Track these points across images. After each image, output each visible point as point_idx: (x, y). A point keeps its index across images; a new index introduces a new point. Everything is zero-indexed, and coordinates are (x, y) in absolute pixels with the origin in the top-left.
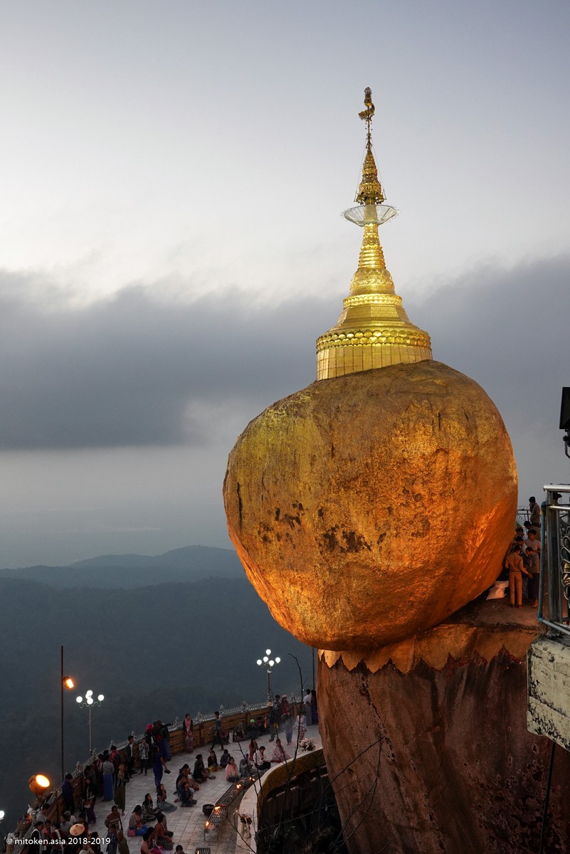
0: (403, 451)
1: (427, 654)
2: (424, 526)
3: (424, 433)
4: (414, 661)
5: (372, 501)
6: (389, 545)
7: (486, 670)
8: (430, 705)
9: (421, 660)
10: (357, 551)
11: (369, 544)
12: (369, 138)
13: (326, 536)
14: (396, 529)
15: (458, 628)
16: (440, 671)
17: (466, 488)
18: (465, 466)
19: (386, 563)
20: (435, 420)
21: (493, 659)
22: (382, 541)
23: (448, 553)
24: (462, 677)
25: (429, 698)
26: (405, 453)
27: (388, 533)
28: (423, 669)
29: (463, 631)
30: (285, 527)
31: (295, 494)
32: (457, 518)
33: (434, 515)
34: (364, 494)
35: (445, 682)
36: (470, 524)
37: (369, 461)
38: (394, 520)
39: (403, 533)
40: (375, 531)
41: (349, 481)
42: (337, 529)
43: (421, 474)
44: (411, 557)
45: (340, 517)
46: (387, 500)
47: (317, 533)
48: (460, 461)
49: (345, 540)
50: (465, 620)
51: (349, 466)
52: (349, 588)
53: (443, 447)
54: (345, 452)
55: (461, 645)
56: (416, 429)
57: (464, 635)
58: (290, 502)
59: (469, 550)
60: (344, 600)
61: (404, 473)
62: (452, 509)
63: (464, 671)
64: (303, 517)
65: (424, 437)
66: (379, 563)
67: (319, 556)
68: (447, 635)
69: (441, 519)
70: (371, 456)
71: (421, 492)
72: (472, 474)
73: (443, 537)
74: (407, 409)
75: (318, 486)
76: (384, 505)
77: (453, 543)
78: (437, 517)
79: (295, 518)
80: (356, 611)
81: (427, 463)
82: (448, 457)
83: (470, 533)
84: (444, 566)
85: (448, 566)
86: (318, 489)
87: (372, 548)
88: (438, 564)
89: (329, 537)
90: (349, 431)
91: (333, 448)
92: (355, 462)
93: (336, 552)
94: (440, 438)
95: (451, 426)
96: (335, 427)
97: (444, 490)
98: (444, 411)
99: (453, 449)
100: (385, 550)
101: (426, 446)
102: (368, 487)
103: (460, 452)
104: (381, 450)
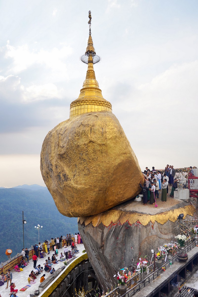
1: (104, 220)
2: (88, 171)
4: (99, 223)
5: (70, 162)
6: (76, 179)
7: (121, 228)
8: (100, 239)
9: (102, 222)
10: (67, 181)
11: (70, 179)
14: (78, 173)
15: (117, 211)
16: (107, 227)
17: (103, 157)
19: (76, 186)
20: (89, 130)
21: (124, 224)
22: (74, 177)
23: (99, 183)
24: (112, 230)
25: (100, 237)
26: (79, 143)
27: (76, 174)
28: (101, 226)
29: (118, 213)
30: (51, 172)
31: (51, 160)
32: (100, 169)
33: (91, 167)
34: (68, 160)
35: (107, 231)
36: (106, 171)
37: (68, 147)
38: (78, 169)
39: (81, 174)
40: (72, 174)
41: (63, 155)
42: (61, 173)
43: (85, 151)
44: (85, 184)
45: (61, 168)
46: (75, 162)
47: (56, 174)
48: (99, 146)
49: (63, 177)
50: (120, 209)
51: (63, 149)
52: (67, 194)
53: (92, 140)
54: (61, 144)
55: (117, 218)
56: (82, 134)
57: (118, 214)
58: (50, 163)
59: (108, 182)
60: (66, 199)
61: (79, 151)
62: (98, 165)
63: (114, 228)
64: (53, 169)
65: (85, 136)
66: (74, 185)
67: (57, 183)
68: (112, 214)
69: (94, 169)
70: (68, 145)
71: (85, 158)
72: (105, 151)
73: (95, 176)
74: (80, 126)
75: (56, 157)
76: (74, 164)
77: (99, 178)
78: (92, 168)
79: (52, 169)
80: (70, 203)
81: (86, 147)
82: (94, 144)
83: (107, 175)
84: (98, 188)
85: (99, 188)
86: (56, 158)
87: (71, 180)
88: (95, 187)
89: (59, 176)
90: (63, 136)
91: (59, 143)
92: (64, 147)
93: (61, 181)
94: (91, 137)
95: (96, 132)
96: (60, 135)
97: (94, 157)
98: (93, 126)
99: (96, 141)
100: (75, 181)
101: (86, 140)
102: (68, 157)
103: (99, 142)
104: (71, 143)
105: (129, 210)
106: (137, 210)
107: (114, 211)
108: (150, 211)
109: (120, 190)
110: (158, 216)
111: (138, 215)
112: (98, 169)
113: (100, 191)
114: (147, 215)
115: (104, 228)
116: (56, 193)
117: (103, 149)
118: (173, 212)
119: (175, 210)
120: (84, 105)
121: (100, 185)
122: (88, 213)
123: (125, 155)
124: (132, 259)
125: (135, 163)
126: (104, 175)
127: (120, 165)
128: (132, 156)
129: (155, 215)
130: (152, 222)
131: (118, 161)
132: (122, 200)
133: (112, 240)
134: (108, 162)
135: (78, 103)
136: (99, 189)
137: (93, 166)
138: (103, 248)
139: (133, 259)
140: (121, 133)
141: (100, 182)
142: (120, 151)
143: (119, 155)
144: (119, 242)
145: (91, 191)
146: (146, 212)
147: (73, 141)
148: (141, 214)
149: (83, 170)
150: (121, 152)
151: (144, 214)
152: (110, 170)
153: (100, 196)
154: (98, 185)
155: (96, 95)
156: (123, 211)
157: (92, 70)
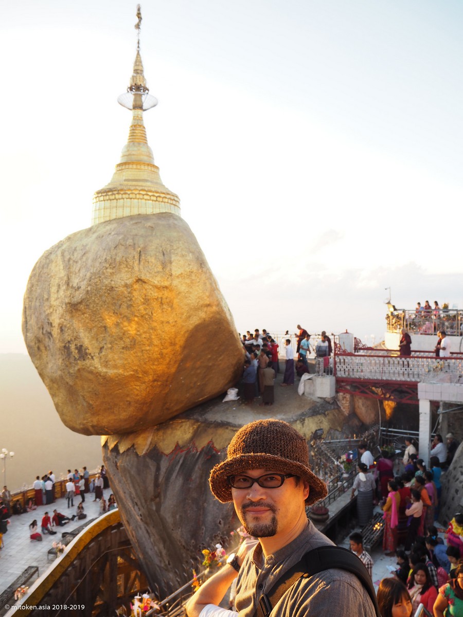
0: (111, 281)
1: (161, 441)
2: (131, 341)
3: (127, 267)
4: (150, 447)
5: (93, 321)
6: (106, 356)
7: (196, 457)
8: (153, 482)
9: (155, 445)
10: (84, 360)
11: (93, 355)
12: (138, 43)
13: (65, 347)
14: (111, 343)
15: (188, 423)
16: (167, 455)
17: (163, 312)
18: (161, 294)
19: (105, 370)
20: (136, 255)
21: (203, 449)
22: (101, 352)
24: (179, 461)
25: (153, 476)
26: (113, 283)
27: (105, 347)
28: (155, 454)
29: (191, 425)
30: (47, 340)
31: (48, 314)
32: (158, 336)
33: (138, 333)
34: (87, 315)
35: (168, 464)
36: (169, 341)
37: (89, 289)
38: (109, 336)
39: (116, 346)
40: (96, 345)
42: (71, 342)
43: (125, 300)
44: (124, 367)
45: (73, 333)
46: (103, 320)
47: (59, 345)
48: (156, 290)
49: (77, 351)
50: (195, 417)
51: (77, 292)
52: (83, 388)
53: (142, 278)
54: (75, 282)
55: (188, 436)
56: (120, 263)
57: (191, 428)
58: (46, 321)
59: (172, 362)
60: (81, 397)
61: (113, 298)
62: (152, 329)
63: (181, 457)
64: (53, 333)
65: (126, 269)
66: (100, 369)
67: (62, 363)
68: (178, 428)
69: (144, 336)
70: (90, 285)
71: (127, 314)
72: (168, 300)
73: (147, 351)
74: (116, 247)
75: (60, 309)
76: (101, 324)
77: (155, 356)
78: (140, 335)
79: (50, 333)
80: (90, 406)
81: (129, 290)
82: (146, 286)
83: (170, 348)
84: (151, 374)
85: (154, 375)
86: (60, 311)
87: (94, 358)
88: (145, 373)
90: (79, 265)
91: (69, 279)
92: (80, 290)
93: (72, 360)
94: (139, 271)
95: (149, 261)
96: (71, 262)
97: (145, 312)
98: (145, 248)
99: (150, 280)
100: (103, 359)
101: (128, 276)
102: (90, 309)
103: (156, 282)
104: (96, 280)
105: (213, 420)
106: (231, 420)
107: (182, 422)
109: (195, 379)
111: (232, 429)
112: (153, 337)
113: (156, 382)
115: (161, 456)
116: (58, 384)
117: (164, 297)
118: (303, 424)
119: (306, 419)
120: (122, 200)
121: (155, 371)
122: (127, 426)
123: (209, 308)
124: (220, 521)
125: (228, 323)
126: (164, 348)
127: (198, 328)
128: (223, 311)
131: (195, 321)
132: (200, 399)
133: (177, 483)
134: (174, 323)
135: (109, 194)
136: (153, 377)
137: (141, 331)
138: (158, 499)
139: (222, 522)
140: (201, 264)
141: (156, 363)
142: (198, 300)
143: (197, 309)
144: (192, 485)
145: (137, 381)
147: (100, 277)
149: (121, 339)
150: (201, 303)
152: (176, 339)
153: (155, 392)
154: (151, 368)
155: (149, 179)
156: (202, 423)
157: (140, 126)
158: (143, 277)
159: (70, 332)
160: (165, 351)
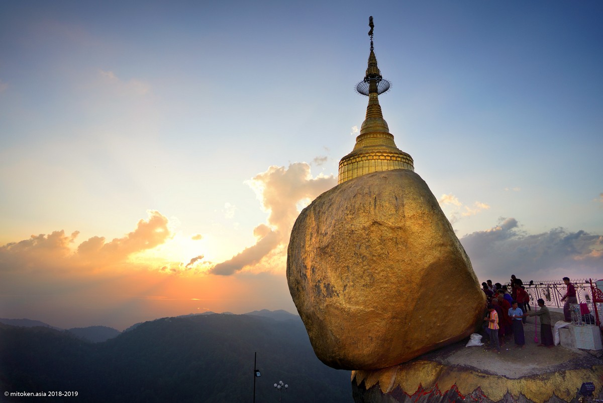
0: (352, 225)
1: (404, 382)
2: (370, 279)
3: (364, 212)
4: (393, 385)
5: (338, 261)
6: (349, 293)
7: (440, 401)
9: (399, 385)
10: (331, 297)
11: (338, 292)
12: (372, 44)
13: (316, 285)
14: (353, 282)
15: (430, 365)
16: (410, 397)
17: (398, 251)
18: (396, 234)
19: (348, 306)
20: (372, 202)
21: (446, 393)
22: (345, 290)
23: (392, 302)
26: (353, 227)
27: (348, 285)
28: (398, 394)
29: (433, 367)
30: (303, 281)
31: (304, 258)
32: (394, 274)
33: (377, 272)
34: (333, 257)
36: (406, 279)
37: (334, 234)
38: (351, 275)
39: (357, 285)
40: (341, 283)
41: (325, 248)
42: (321, 282)
43: (364, 241)
44: (365, 302)
45: (322, 273)
46: (346, 260)
47: (311, 284)
48: (391, 231)
49: (325, 289)
50: (437, 359)
51: (325, 238)
52: (331, 323)
54: (323, 229)
55: (431, 378)
56: (359, 209)
57: (434, 371)
58: (303, 265)
59: (409, 300)
60: (330, 332)
61: (354, 240)
62: (389, 267)
63: (425, 399)
64: (307, 274)
65: (364, 214)
66: (344, 306)
67: (314, 300)
68: (421, 369)
69: (381, 274)
70: (335, 230)
71: (365, 254)
72: (402, 240)
73: (385, 288)
74: (355, 196)
75: (312, 253)
76: (344, 264)
77: (393, 293)
78: (379, 273)
79: (305, 275)
80: (337, 340)
81: (367, 232)
82: (382, 228)
83: (407, 286)
84: (390, 311)
85: (393, 312)
86: (312, 255)
87: (340, 295)
88: (385, 309)
89: (317, 287)
90: (326, 215)
91: (318, 227)
92: (328, 236)
93: (321, 297)
94: (375, 214)
95: (384, 205)
96: (320, 214)
97: (382, 252)
98: (379, 195)
99: (385, 222)
100: (347, 296)
101: (366, 220)
102: (335, 252)
103: (390, 224)
104: (339, 226)
105: (456, 364)
106: (475, 365)
107: (424, 364)
108: (505, 369)
109: (434, 320)
110: (525, 382)
111: (478, 375)
112: (390, 275)
113: (395, 320)
114: (498, 378)
115: (405, 397)
116: (311, 320)
117: (399, 237)
118: (563, 378)
119: (567, 372)
121: (393, 307)
122: (371, 362)
123: (443, 248)
125: (464, 265)
126: (401, 286)
127: (433, 267)
128: (458, 251)
129: (519, 381)
130: (513, 395)
131: (429, 260)
132: (441, 341)
134: (409, 262)
135: (352, 158)
136: (392, 314)
137: (379, 270)
140: (433, 206)
141: (394, 300)
142: (431, 240)
143: (431, 248)
145: (377, 317)
146: (496, 371)
147: (342, 223)
148: (484, 375)
149: (362, 277)
150: (435, 242)
151: (491, 375)
152: (412, 277)
153: (395, 329)
154: (390, 305)
155: (384, 144)
156: (444, 365)
157: (376, 105)
158: (379, 220)
159: (319, 272)
160: (402, 289)
